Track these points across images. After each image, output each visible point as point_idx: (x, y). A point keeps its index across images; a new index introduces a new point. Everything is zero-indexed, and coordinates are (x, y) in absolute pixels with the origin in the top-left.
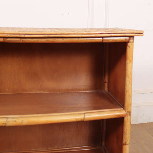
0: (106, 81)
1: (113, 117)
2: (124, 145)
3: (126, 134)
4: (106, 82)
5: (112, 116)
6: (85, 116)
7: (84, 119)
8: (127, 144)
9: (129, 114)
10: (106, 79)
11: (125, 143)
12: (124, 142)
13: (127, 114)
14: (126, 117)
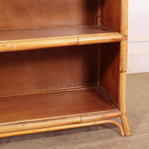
0: (99, 15)
1: (108, 41)
2: (121, 72)
3: (123, 60)
4: (99, 17)
5: (107, 39)
6: (78, 39)
7: (78, 42)
8: (124, 71)
9: (125, 37)
10: (99, 13)
11: (122, 70)
12: (120, 70)
13: (123, 38)
14: (123, 41)
